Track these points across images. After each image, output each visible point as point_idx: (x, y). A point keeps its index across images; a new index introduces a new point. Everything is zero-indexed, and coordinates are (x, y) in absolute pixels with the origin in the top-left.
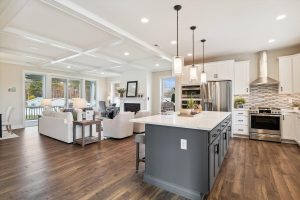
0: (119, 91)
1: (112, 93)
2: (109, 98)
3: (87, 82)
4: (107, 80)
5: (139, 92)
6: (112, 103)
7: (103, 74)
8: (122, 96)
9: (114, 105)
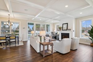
0: (59, 28)
1: (56, 29)
2: (54, 31)
3: (47, 25)
4: (54, 24)
5: (69, 28)
6: (56, 33)
7: (53, 22)
8: (60, 30)
9: (57, 33)
